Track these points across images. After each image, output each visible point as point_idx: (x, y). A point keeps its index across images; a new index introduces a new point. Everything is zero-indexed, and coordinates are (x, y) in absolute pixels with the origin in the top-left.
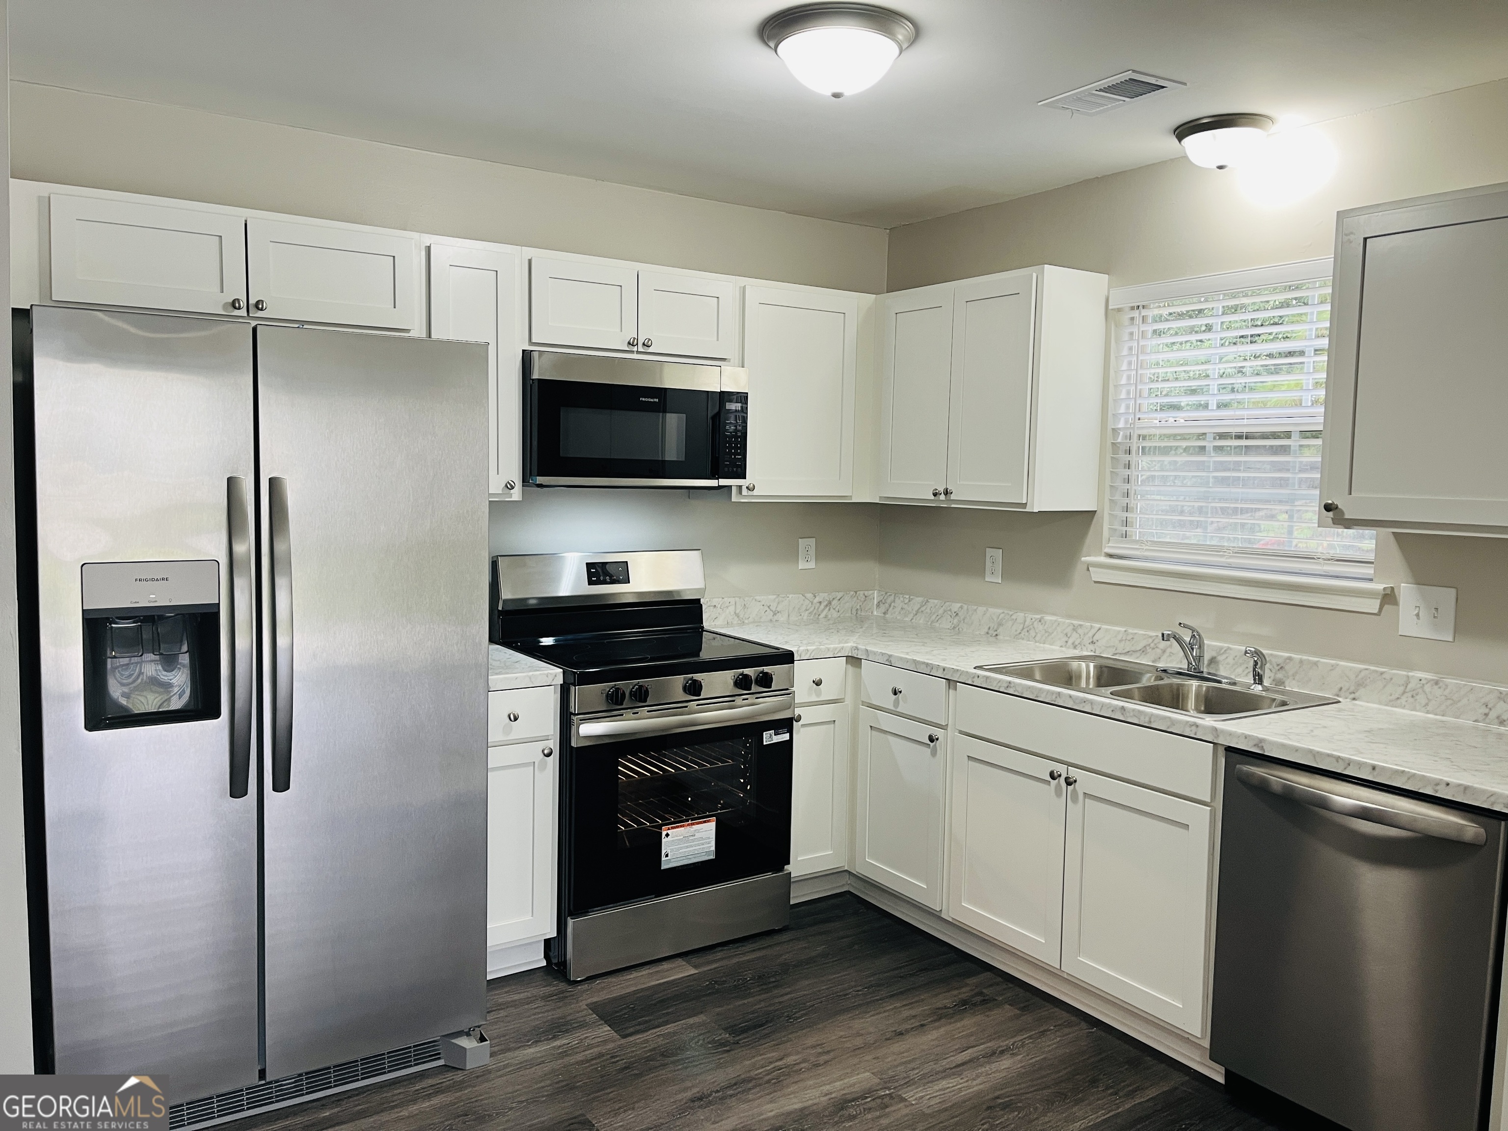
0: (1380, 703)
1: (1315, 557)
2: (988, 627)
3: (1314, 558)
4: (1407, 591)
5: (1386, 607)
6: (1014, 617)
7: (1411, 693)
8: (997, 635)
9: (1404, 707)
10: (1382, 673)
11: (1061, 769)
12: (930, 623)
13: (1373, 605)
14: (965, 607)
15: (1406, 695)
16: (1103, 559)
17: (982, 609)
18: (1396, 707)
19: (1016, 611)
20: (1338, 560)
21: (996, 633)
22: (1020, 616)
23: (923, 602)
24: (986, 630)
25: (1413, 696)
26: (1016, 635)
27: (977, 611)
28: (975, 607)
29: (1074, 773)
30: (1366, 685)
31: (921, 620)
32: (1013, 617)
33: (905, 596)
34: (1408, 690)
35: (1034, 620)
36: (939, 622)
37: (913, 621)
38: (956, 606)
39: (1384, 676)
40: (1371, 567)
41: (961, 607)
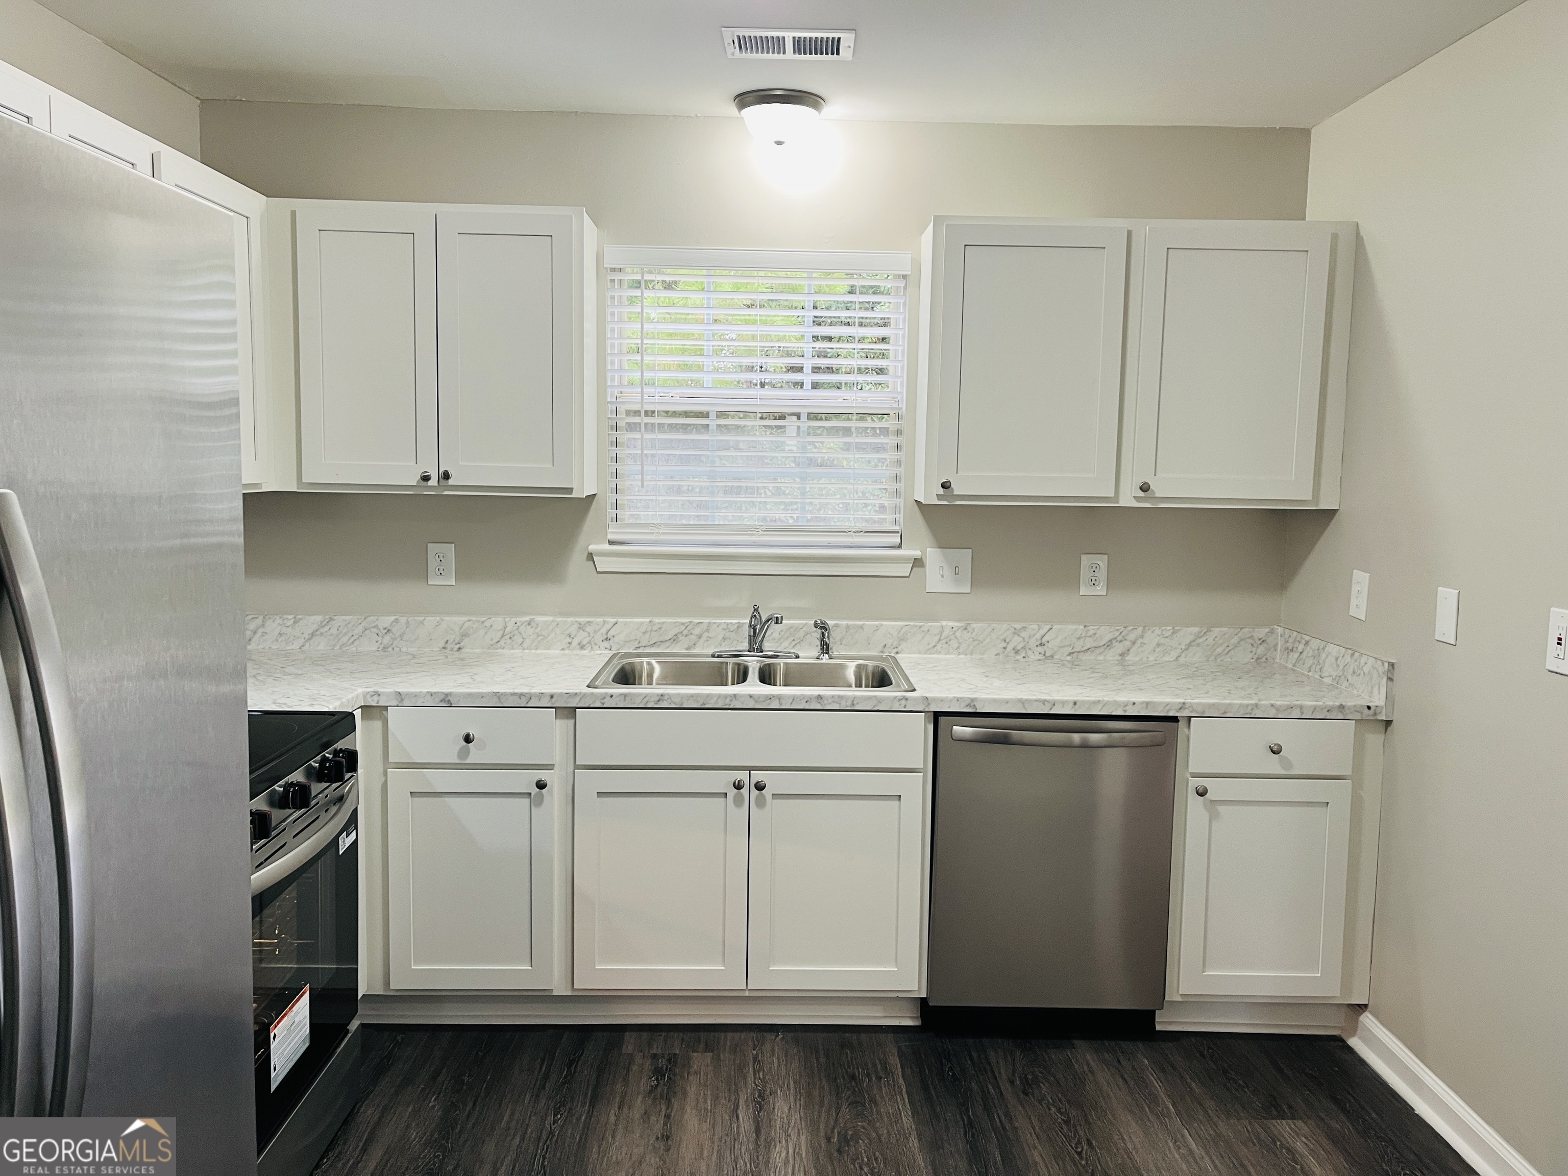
0: (920, 653)
1: (846, 530)
2: (445, 640)
3: (845, 532)
4: (933, 556)
5: (915, 569)
6: (487, 624)
7: (945, 640)
8: (460, 648)
9: (940, 653)
10: (921, 627)
11: (743, 775)
12: (338, 647)
13: (905, 569)
14: (403, 620)
15: (941, 642)
16: (607, 547)
17: (431, 620)
18: (933, 654)
19: (490, 616)
20: (866, 532)
21: (458, 646)
22: (498, 621)
23: (322, 622)
24: (442, 644)
25: (946, 643)
26: (491, 645)
27: (425, 622)
28: (422, 618)
29: (757, 776)
30: (907, 639)
31: (321, 645)
32: (485, 624)
33: (286, 616)
34: (942, 638)
35: (518, 624)
36: (356, 643)
37: (304, 648)
38: (386, 621)
39: (922, 629)
40: (897, 536)
41: (396, 621)
